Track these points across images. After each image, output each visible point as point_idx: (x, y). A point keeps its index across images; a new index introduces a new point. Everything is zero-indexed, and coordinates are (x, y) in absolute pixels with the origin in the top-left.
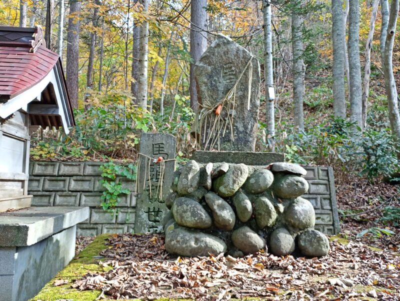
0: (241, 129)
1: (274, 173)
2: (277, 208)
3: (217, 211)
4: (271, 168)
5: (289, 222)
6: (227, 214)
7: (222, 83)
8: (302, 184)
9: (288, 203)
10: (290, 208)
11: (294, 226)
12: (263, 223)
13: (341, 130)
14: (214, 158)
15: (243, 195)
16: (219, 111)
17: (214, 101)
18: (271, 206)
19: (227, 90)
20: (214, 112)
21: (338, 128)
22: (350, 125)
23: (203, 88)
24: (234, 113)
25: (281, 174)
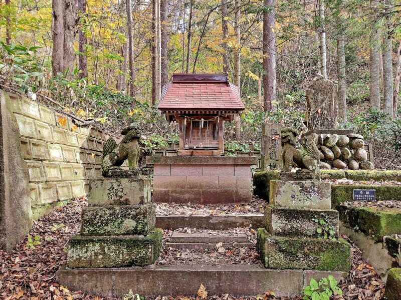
0: (330, 120)
1: (350, 138)
2: (351, 152)
3: (327, 152)
4: (348, 136)
5: (356, 157)
6: (331, 154)
7: (320, 98)
8: (362, 142)
9: (355, 151)
10: (356, 153)
11: (358, 159)
12: (346, 158)
13: (376, 120)
14: (322, 132)
15: (337, 147)
16: (319, 111)
17: (317, 107)
18: (349, 151)
19: (322, 102)
20: (317, 112)
21: (375, 118)
22: (383, 116)
23: (311, 101)
24: (326, 112)
25: (352, 138)
